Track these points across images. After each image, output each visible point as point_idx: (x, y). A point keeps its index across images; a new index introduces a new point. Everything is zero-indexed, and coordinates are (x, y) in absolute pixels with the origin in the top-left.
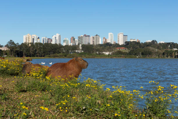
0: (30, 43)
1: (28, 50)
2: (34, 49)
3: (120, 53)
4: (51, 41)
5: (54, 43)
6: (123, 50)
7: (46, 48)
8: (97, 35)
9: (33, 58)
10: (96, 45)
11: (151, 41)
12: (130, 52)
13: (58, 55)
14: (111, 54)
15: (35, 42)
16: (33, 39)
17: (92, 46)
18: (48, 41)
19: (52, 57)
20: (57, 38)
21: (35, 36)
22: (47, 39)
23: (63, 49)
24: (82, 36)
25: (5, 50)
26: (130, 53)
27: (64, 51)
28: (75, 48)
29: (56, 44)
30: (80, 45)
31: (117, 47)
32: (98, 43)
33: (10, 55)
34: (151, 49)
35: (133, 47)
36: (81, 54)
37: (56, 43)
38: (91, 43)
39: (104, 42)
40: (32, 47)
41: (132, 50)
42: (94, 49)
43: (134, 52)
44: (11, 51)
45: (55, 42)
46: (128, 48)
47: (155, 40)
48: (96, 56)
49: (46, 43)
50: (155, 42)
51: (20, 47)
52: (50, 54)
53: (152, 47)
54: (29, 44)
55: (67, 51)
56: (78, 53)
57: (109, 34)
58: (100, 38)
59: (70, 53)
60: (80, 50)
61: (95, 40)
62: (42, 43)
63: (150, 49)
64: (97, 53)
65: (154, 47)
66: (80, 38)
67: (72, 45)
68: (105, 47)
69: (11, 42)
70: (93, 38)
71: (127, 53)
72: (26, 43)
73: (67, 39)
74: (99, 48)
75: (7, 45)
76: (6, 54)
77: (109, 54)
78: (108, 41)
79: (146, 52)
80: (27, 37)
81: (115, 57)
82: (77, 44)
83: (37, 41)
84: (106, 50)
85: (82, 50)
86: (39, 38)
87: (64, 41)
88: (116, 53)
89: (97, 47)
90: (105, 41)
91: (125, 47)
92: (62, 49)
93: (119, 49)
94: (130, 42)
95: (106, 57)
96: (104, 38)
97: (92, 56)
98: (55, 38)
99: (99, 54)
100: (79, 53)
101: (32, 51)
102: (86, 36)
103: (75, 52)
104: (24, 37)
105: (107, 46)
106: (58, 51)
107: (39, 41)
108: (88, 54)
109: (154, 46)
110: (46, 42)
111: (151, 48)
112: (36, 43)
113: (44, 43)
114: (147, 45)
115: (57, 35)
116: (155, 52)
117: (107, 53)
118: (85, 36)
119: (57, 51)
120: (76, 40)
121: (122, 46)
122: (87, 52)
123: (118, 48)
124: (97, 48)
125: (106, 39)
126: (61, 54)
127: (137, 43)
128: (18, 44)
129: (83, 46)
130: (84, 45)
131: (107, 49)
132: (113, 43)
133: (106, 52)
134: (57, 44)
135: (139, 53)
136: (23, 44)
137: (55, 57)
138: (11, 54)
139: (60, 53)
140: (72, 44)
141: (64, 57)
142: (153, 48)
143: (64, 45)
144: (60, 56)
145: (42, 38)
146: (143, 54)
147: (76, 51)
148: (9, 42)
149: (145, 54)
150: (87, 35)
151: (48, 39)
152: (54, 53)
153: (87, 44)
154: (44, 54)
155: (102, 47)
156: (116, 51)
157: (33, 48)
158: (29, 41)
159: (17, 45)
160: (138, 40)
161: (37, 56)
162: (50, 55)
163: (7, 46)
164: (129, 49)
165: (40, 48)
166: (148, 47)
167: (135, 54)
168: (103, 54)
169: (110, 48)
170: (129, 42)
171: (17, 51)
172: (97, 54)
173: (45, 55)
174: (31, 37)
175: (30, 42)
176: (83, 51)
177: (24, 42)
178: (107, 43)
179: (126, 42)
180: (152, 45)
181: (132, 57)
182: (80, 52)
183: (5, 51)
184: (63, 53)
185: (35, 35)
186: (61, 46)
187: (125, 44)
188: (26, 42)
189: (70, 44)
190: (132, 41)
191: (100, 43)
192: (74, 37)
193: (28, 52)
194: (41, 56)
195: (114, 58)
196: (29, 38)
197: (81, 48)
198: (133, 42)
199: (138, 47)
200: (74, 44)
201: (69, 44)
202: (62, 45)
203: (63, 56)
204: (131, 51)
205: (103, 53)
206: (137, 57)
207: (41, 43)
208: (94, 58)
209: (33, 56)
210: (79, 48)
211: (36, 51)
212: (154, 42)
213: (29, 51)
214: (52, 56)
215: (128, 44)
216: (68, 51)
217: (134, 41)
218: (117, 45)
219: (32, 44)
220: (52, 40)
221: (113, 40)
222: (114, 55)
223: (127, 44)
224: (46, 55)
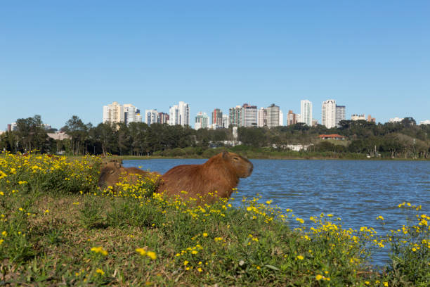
0: (119, 124)
1: (113, 139)
2: (128, 138)
3: (327, 147)
4: (168, 118)
5: (174, 124)
6: (334, 140)
7: (155, 135)
8: (273, 106)
9: (126, 159)
10: (272, 128)
11: (400, 120)
12: (352, 144)
13: (183, 150)
14: (306, 149)
15: (130, 120)
16: (126, 114)
17: (263, 130)
18: (159, 120)
19: (169, 155)
20: (181, 113)
21: (130, 108)
22: (157, 114)
23: (193, 138)
24: (239, 107)
25: (62, 139)
26: (351, 148)
27: (197, 142)
28: (221, 134)
29: (178, 126)
30: (235, 128)
31: (320, 133)
32: (275, 125)
33: (73, 151)
34: (402, 139)
35: (357, 134)
36: (236, 149)
37: (179, 123)
38: (261, 124)
39: (291, 121)
40: (123, 133)
41: (356, 139)
42: (266, 137)
43: (361, 146)
44: (75, 140)
45: (177, 120)
46: (346, 135)
47: (412, 118)
48: (271, 155)
49: (154, 124)
50: (410, 122)
51: (96, 132)
52: (163, 150)
53: (403, 133)
54: (115, 124)
55: (204, 141)
56: (229, 147)
57: (303, 102)
58: (280, 111)
59: (212, 146)
60: (235, 139)
61: (268, 118)
62: (146, 122)
63: (398, 139)
64: (275, 146)
65: (408, 135)
66: (234, 112)
67: (214, 128)
68: (292, 132)
69: (76, 121)
70: (265, 111)
71: (343, 147)
72: (109, 123)
73: (204, 114)
74: (278, 135)
75: (66, 127)
76: (63, 148)
77: (302, 150)
78: (300, 120)
79: (390, 145)
80: (112, 109)
81: (316, 155)
82: (227, 126)
83: (135, 118)
84: (294, 140)
85: (239, 139)
86: (138, 112)
87: (197, 119)
88: (318, 148)
89: (273, 134)
90: (292, 119)
91: (339, 134)
92: (190, 136)
93: (327, 138)
94: (352, 121)
95: (296, 156)
96: (290, 112)
97: (261, 154)
98: (177, 111)
99: (279, 149)
100: (231, 146)
101: (122, 143)
102: (248, 108)
103: (222, 145)
104: (106, 109)
105: (297, 131)
106: (183, 143)
107: (138, 119)
108: (252, 150)
109: (407, 131)
110: (156, 121)
111: (401, 137)
112: (133, 124)
113: (152, 123)
114: (391, 128)
115: (182, 105)
116: (411, 146)
117: (297, 148)
118: (246, 106)
119: (180, 142)
120: (226, 116)
121: (333, 131)
122: (250, 144)
123: (322, 135)
124: (273, 136)
125: (294, 115)
126: (190, 149)
127: (369, 125)
128: (90, 124)
129: (242, 131)
130: (243, 127)
131: (298, 138)
132: (311, 124)
133: (294, 145)
134: (180, 125)
135: (373, 148)
136: (101, 125)
137: (176, 155)
138: (75, 149)
139: (187, 146)
140: (214, 126)
141: (195, 155)
142: (406, 137)
143: (197, 128)
144: (189, 153)
145: (147, 112)
146: (381, 150)
147: (226, 142)
148: (70, 121)
149: (388, 151)
150: (250, 105)
151: (160, 114)
152: (174, 146)
153: (250, 125)
154: (151, 148)
155: (285, 134)
156: (317, 143)
157: (126, 134)
158: (116, 118)
159: (88, 127)
160: (370, 116)
161: (134, 154)
162: (165, 150)
163: (65, 130)
164: (349, 139)
165: (142, 133)
166: (394, 134)
167: (364, 151)
168: (288, 149)
169: (304, 135)
170: (348, 121)
171: (87, 141)
172: (273, 149)
173: (152, 151)
174: (122, 109)
175: (118, 120)
176: (240, 143)
177: (104, 119)
178: (297, 124)
179: (342, 122)
180: (404, 129)
181: (356, 158)
182: (234, 146)
183: (61, 142)
184: (195, 146)
185: (129, 106)
186: (189, 131)
187: (338, 126)
188: (108, 120)
189: (212, 126)
190: (356, 118)
191: (282, 123)
192: (219, 110)
193: (113, 145)
194: (144, 154)
195: (314, 158)
196: (116, 112)
197: (235, 135)
198: (359, 121)
199: (370, 132)
200: (220, 126)
201: (209, 127)
202: (193, 128)
203: (193, 154)
204: (354, 142)
205: (288, 146)
206: (369, 157)
207: (144, 123)
208: (267, 158)
209: (126, 152)
210: (232, 135)
211: (131, 140)
212: (407, 121)
213: (116, 142)
214: (169, 153)
215: (347, 126)
216: (205, 143)
217: (361, 118)
218: (320, 129)
219: (123, 125)
220: (168, 116)
221: (311, 118)
222: (315, 153)
223: (345, 127)
224: (156, 151)
